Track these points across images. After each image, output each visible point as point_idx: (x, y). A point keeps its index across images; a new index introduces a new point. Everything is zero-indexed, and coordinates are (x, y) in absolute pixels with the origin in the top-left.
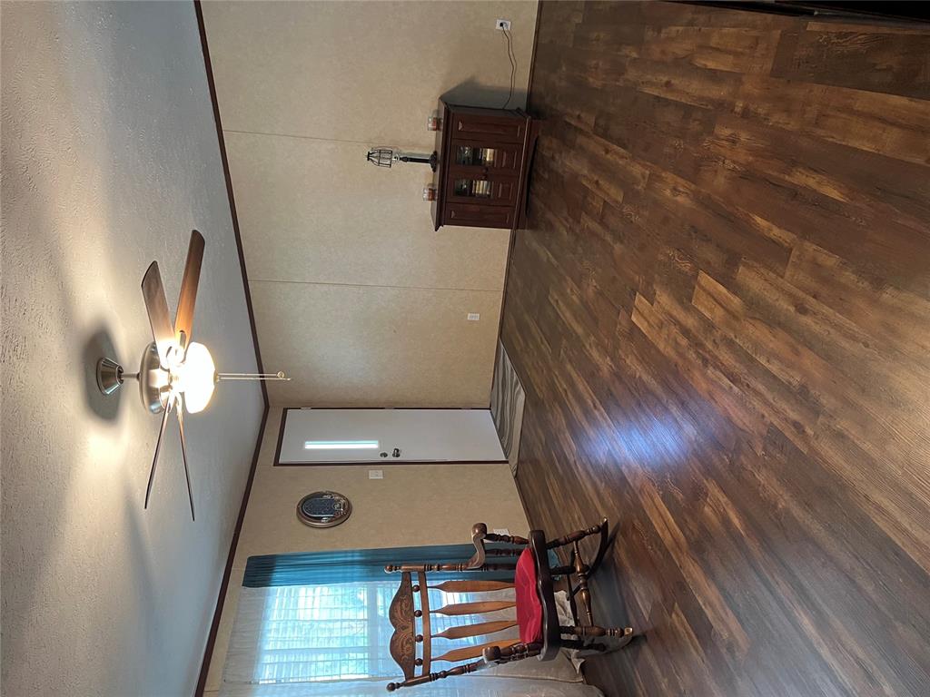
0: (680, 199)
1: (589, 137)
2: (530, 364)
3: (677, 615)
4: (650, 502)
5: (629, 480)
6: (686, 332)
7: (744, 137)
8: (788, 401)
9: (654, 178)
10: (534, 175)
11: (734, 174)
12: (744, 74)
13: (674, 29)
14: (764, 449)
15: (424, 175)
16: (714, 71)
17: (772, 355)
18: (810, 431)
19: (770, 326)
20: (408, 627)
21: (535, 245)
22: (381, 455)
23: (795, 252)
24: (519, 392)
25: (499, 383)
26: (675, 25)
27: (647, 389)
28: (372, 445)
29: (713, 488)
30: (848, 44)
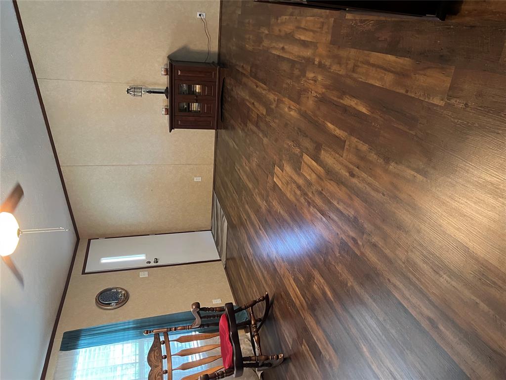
0: (292, 113)
1: (248, 78)
2: (229, 205)
3: (304, 346)
4: (288, 282)
5: (278, 270)
6: (299, 187)
7: (320, 78)
8: (349, 226)
9: (279, 101)
10: (224, 99)
11: (316, 99)
12: (318, 43)
13: (284, 17)
14: (339, 253)
15: (162, 101)
16: (304, 41)
17: (340, 201)
18: (360, 243)
19: (337, 184)
20: (158, 366)
21: (227, 138)
22: (147, 263)
23: (347, 143)
24: (224, 220)
25: (215, 216)
26: (285, 16)
27: (283, 219)
28: (142, 257)
29: (317, 275)
30: (365, 26)
